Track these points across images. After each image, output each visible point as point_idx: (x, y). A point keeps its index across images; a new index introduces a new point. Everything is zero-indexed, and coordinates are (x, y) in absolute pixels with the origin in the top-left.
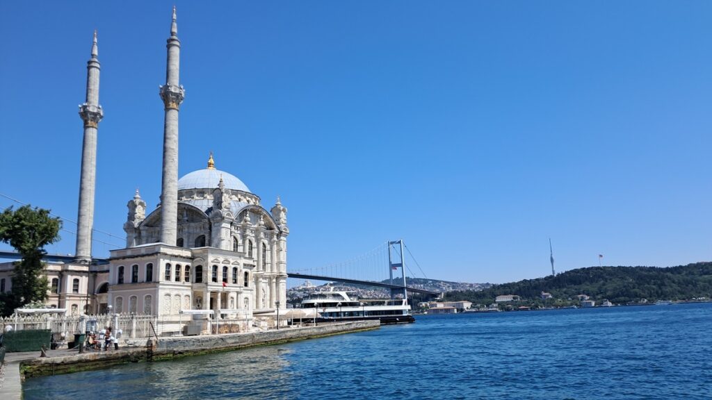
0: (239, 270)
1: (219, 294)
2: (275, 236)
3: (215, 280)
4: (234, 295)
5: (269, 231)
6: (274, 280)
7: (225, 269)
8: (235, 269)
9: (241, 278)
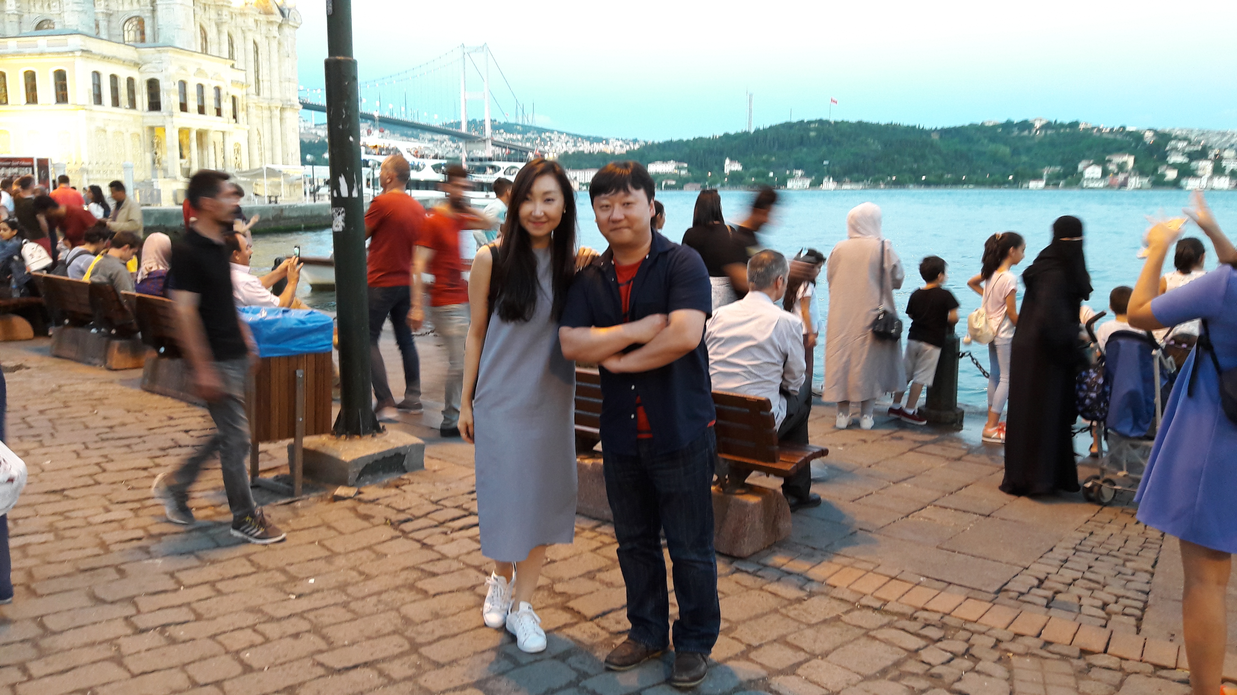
0: (223, 92)
1: (193, 135)
2: (275, 28)
3: (183, 107)
4: (219, 137)
5: (262, 18)
6: (277, 113)
7: (201, 87)
8: (218, 89)
9: (227, 107)
